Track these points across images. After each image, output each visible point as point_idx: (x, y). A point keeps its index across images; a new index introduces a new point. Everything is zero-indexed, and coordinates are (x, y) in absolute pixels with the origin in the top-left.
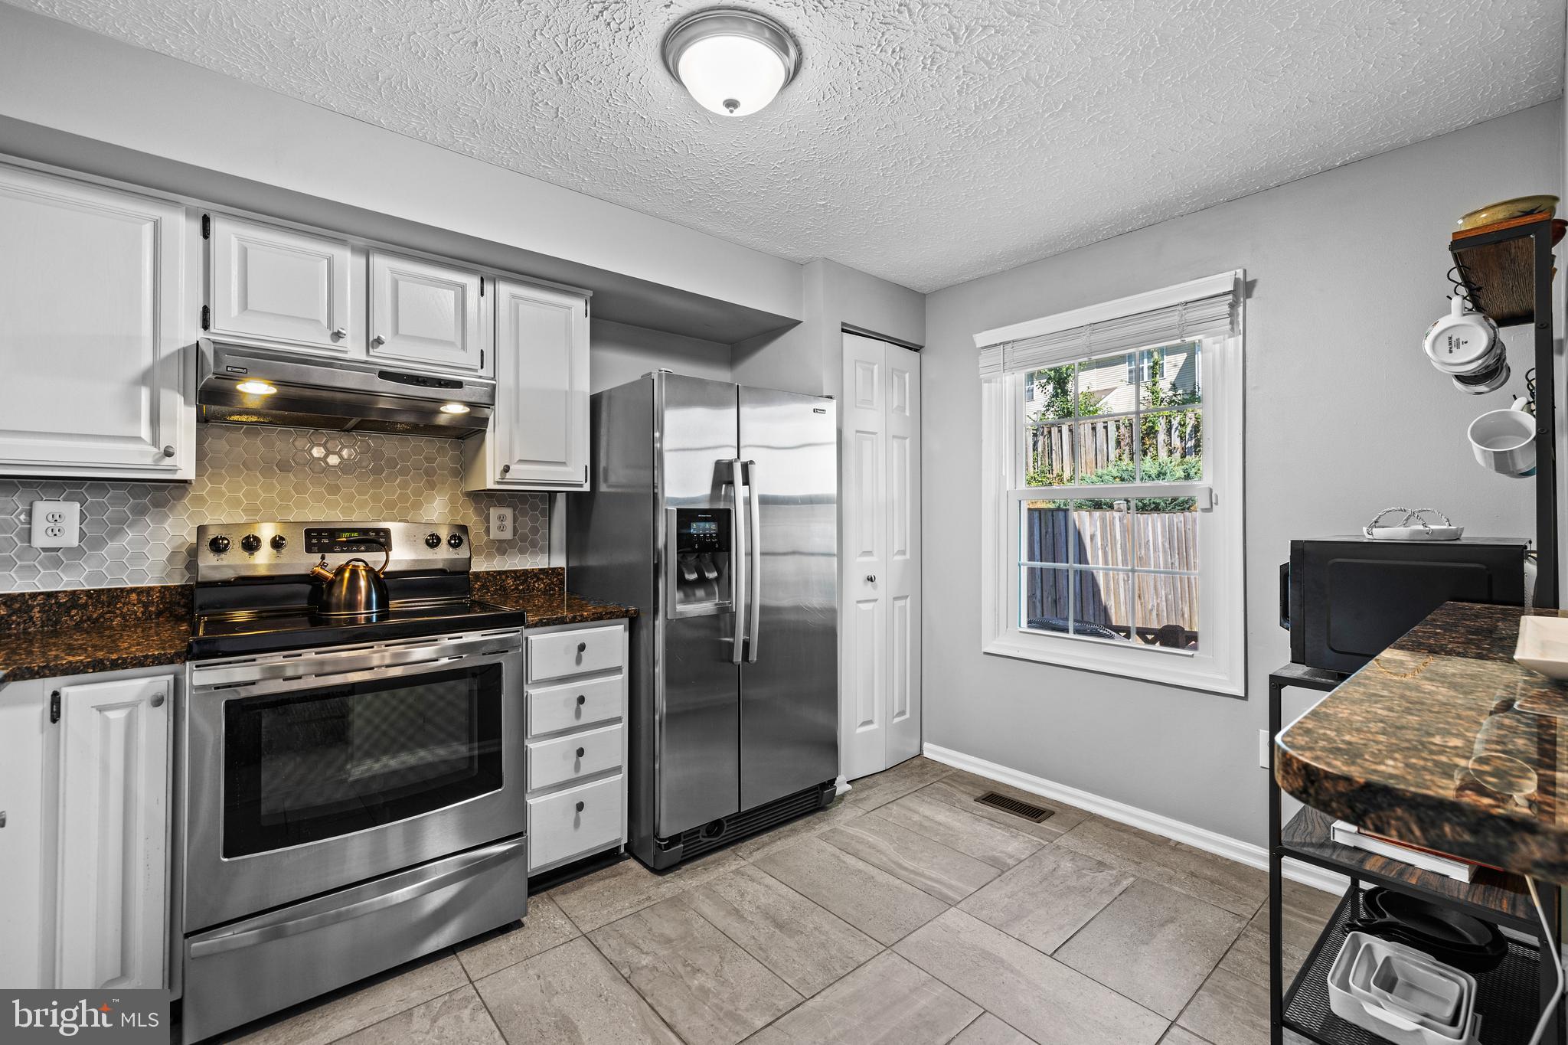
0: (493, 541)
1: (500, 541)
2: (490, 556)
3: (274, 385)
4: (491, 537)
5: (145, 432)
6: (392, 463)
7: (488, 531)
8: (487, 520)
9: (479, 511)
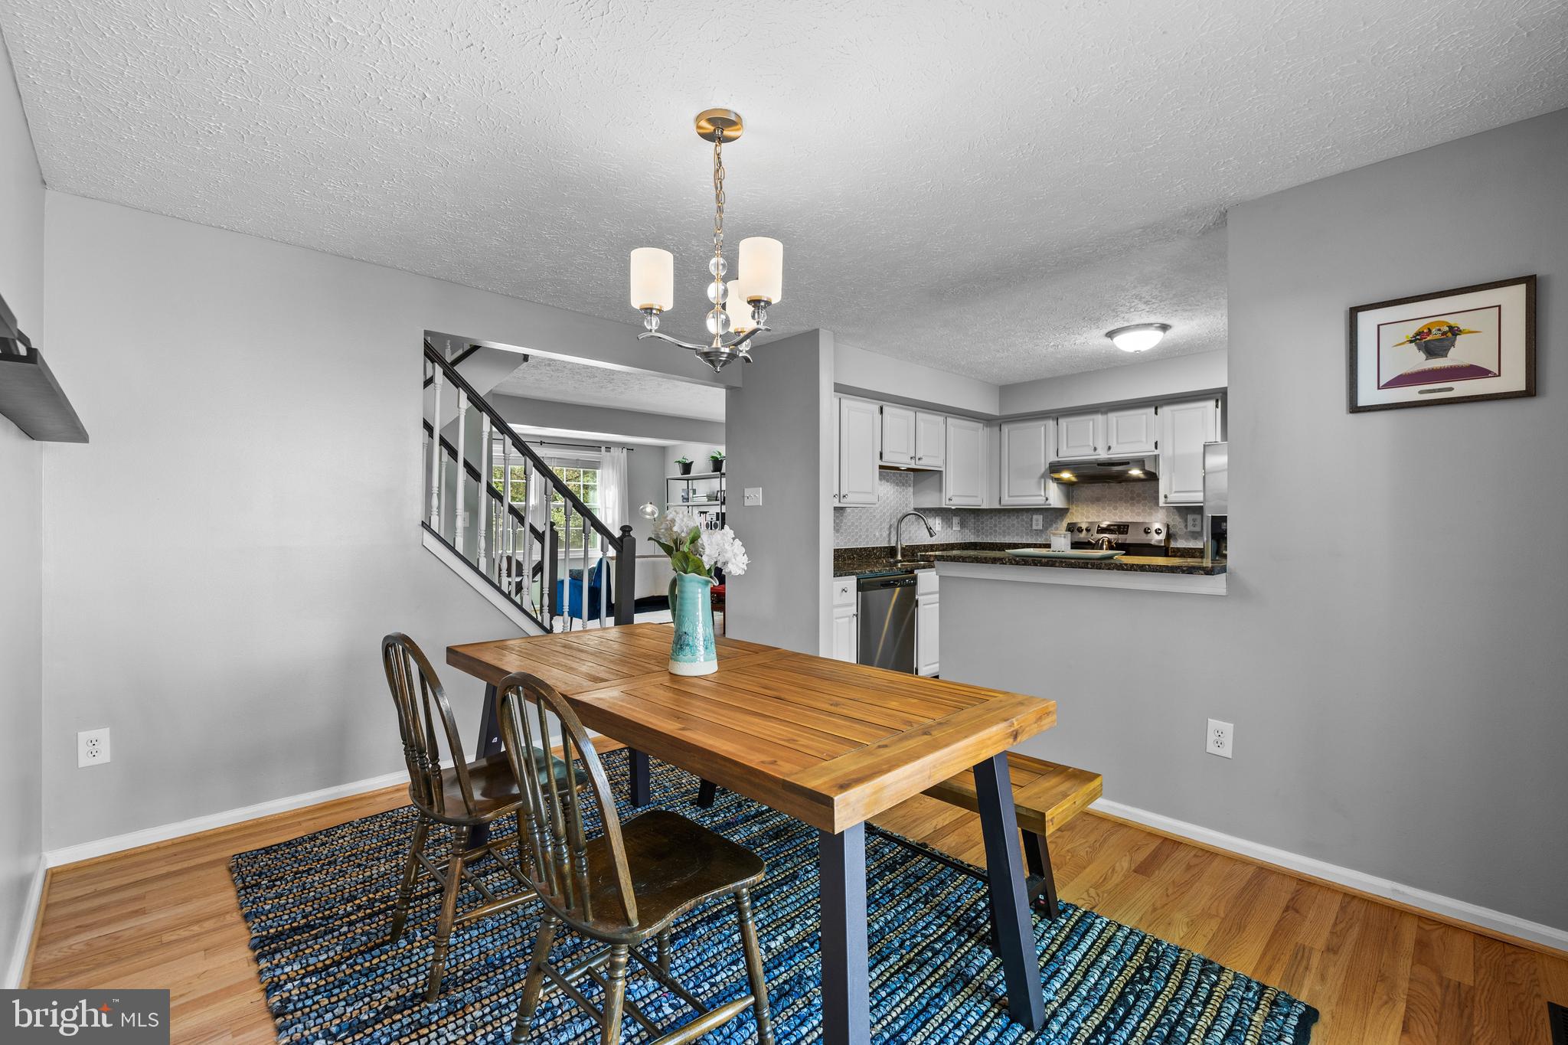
0: (1190, 532)
1: (1193, 532)
2: (1187, 539)
3: (1076, 477)
4: (1188, 530)
5: (1043, 494)
6: (1139, 495)
7: (1186, 526)
8: (1186, 521)
9: (1181, 516)
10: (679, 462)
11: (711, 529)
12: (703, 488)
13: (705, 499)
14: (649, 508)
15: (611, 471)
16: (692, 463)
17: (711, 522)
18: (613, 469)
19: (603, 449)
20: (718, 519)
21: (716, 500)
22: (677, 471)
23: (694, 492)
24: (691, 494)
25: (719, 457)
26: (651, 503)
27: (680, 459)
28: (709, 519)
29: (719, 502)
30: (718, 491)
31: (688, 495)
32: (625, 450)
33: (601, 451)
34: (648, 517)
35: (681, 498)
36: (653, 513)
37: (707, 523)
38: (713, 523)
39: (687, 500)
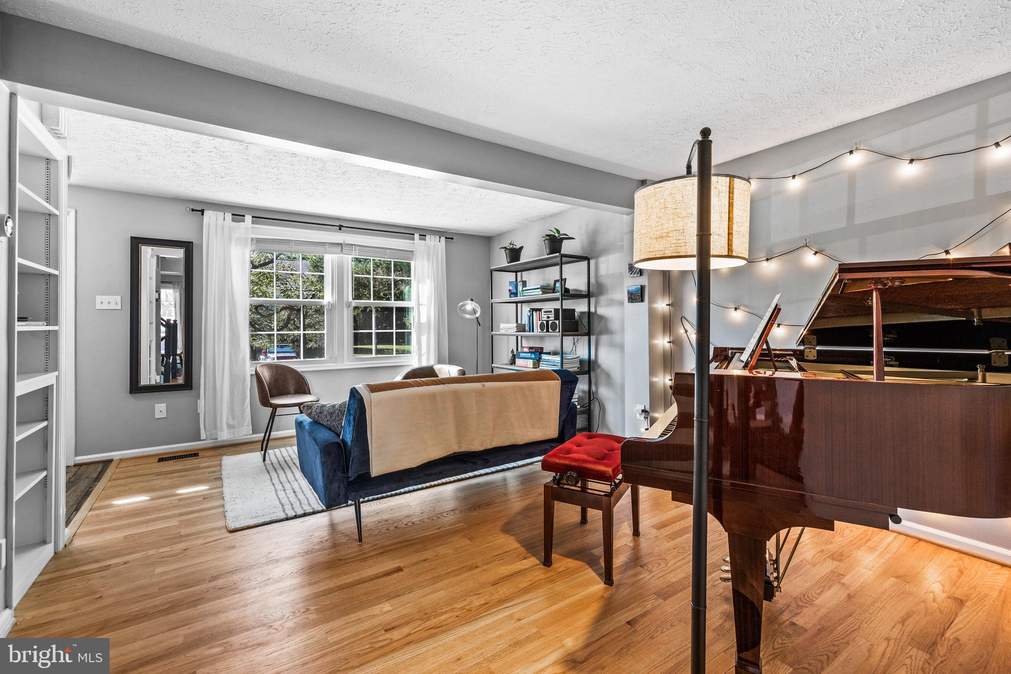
10: (505, 248)
11: (548, 331)
12: (534, 280)
13: (539, 292)
14: (470, 306)
15: (425, 263)
16: (521, 248)
17: (547, 322)
18: (429, 261)
19: (417, 236)
20: (557, 318)
21: (554, 292)
22: (502, 260)
23: (524, 284)
24: (520, 288)
25: (557, 235)
26: (472, 300)
27: (507, 245)
28: (544, 317)
29: (558, 295)
30: (556, 281)
31: (516, 288)
32: (443, 239)
33: (413, 239)
34: (468, 316)
35: (508, 293)
36: (474, 311)
37: (542, 324)
38: (550, 322)
39: (516, 294)
